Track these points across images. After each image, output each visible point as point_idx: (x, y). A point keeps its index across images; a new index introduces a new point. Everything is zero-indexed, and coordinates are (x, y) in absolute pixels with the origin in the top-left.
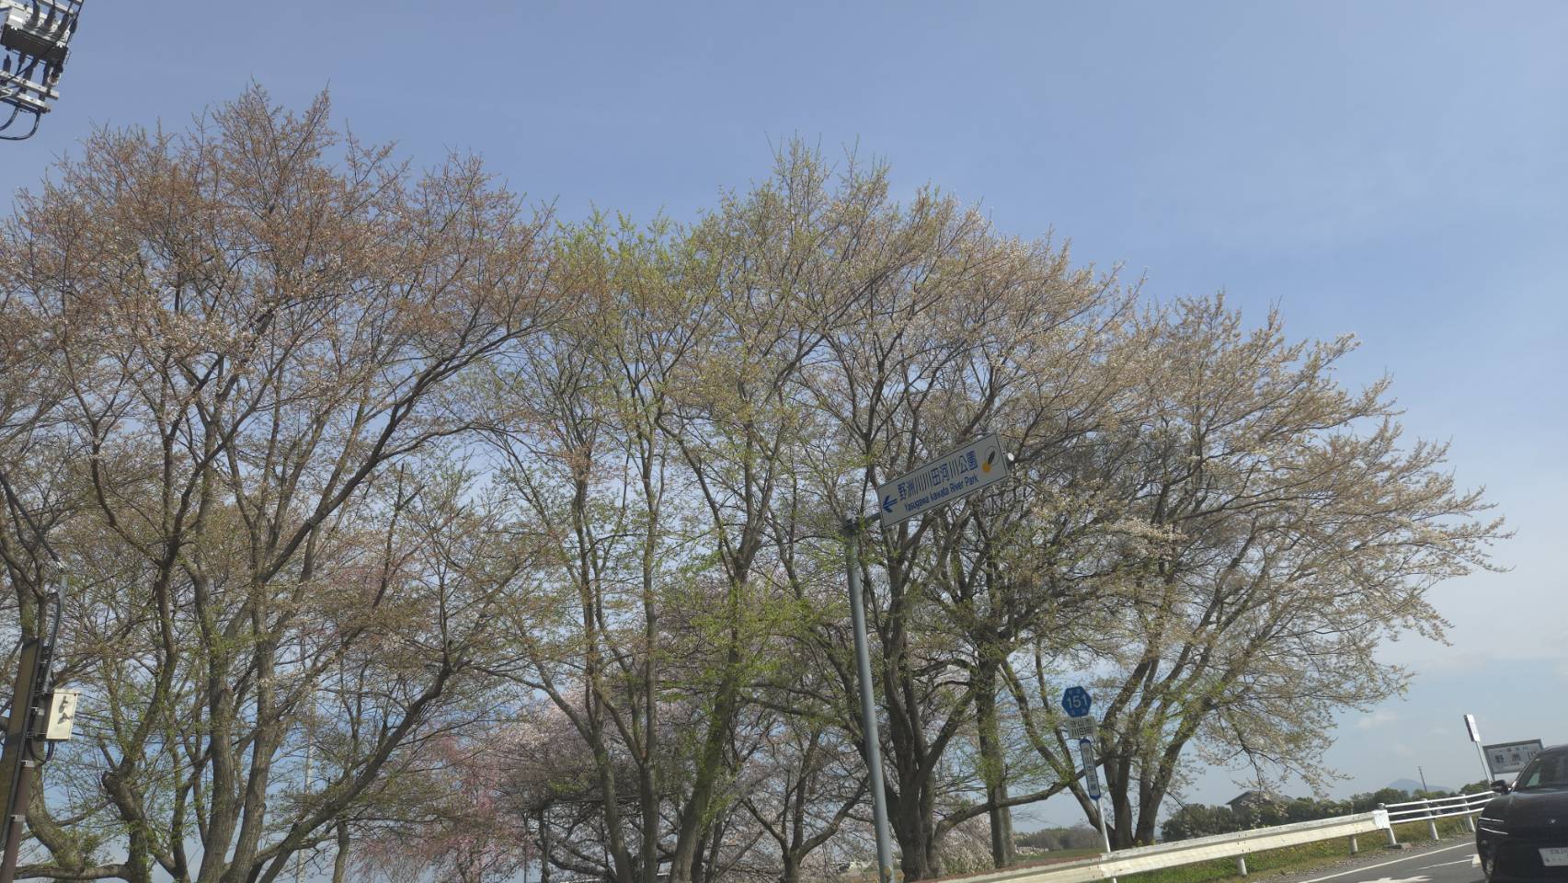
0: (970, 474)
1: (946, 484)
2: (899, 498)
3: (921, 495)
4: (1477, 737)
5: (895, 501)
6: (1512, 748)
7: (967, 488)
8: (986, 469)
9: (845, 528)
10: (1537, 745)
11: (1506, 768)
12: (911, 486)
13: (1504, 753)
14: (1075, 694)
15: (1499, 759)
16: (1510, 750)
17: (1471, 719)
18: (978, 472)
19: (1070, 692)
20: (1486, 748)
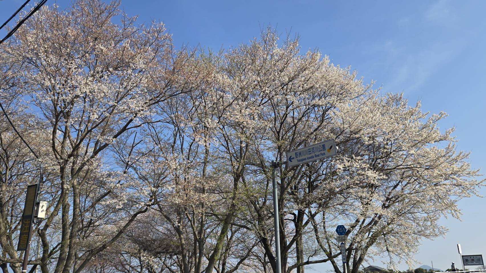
0: (322, 152)
1: (313, 155)
2: (295, 157)
3: (303, 157)
4: (461, 252)
5: (293, 158)
6: (472, 257)
7: (321, 157)
8: (329, 151)
9: (273, 165)
10: (480, 256)
11: (469, 264)
12: (300, 154)
13: (469, 259)
14: (341, 227)
15: (467, 260)
16: (471, 258)
17: (459, 245)
18: (326, 152)
19: (339, 227)
20: (463, 256)
